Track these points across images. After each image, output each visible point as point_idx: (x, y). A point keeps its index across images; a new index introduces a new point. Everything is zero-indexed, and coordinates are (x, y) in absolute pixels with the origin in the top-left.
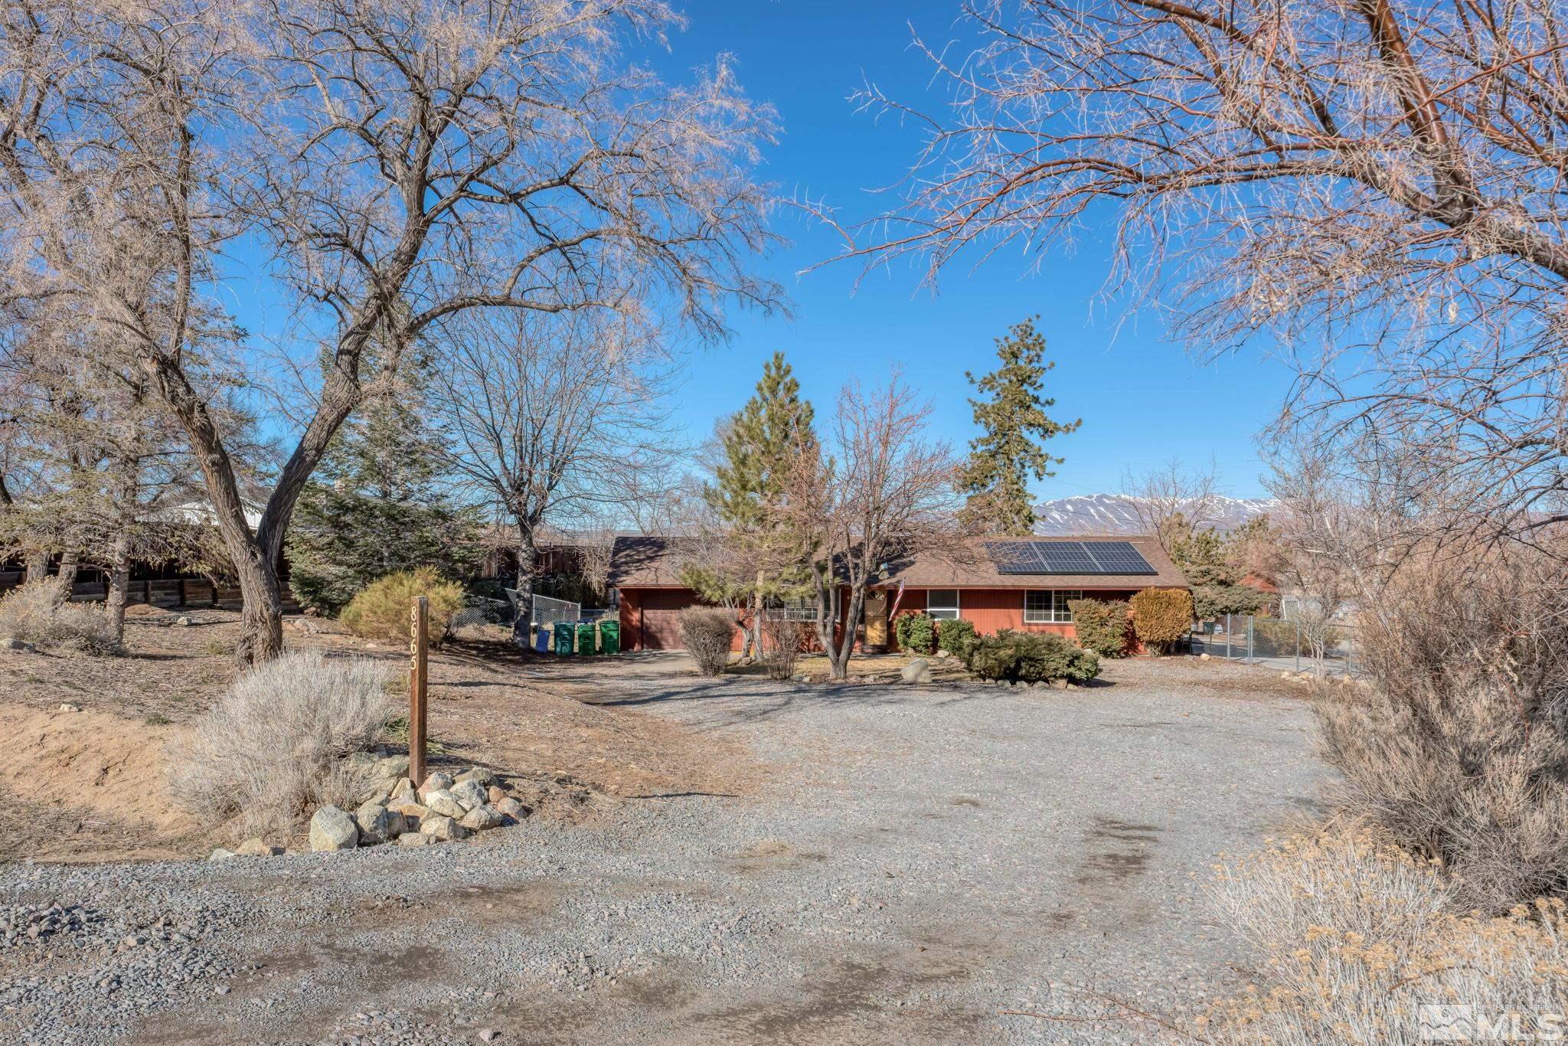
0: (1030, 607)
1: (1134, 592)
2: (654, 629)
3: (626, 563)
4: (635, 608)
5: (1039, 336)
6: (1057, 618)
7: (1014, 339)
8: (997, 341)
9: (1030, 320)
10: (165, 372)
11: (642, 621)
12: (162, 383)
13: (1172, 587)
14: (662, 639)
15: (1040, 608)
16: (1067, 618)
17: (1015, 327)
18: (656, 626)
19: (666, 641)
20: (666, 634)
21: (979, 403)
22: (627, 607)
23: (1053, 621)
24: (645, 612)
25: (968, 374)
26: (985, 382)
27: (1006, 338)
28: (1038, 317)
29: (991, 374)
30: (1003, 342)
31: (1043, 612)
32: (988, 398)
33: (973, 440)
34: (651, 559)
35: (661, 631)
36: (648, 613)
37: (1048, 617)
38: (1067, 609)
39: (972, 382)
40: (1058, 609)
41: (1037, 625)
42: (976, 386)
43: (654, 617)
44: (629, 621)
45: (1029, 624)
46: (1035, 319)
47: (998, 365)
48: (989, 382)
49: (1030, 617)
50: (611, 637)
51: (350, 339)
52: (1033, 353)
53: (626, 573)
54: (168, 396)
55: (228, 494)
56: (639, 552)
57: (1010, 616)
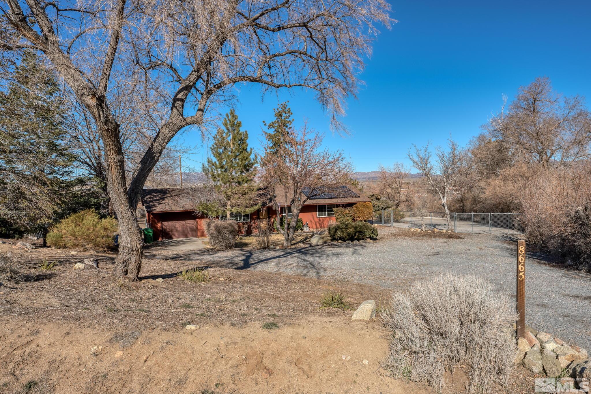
0: (319, 211)
1: (355, 204)
2: (168, 230)
3: (152, 201)
4: (159, 222)
5: (289, 109)
6: (328, 215)
7: (280, 110)
8: (274, 110)
9: (285, 103)
10: (101, 105)
11: (162, 227)
12: (99, 111)
13: (367, 202)
14: (172, 234)
15: (322, 211)
16: (331, 214)
17: (280, 105)
18: (169, 229)
19: (174, 235)
20: (174, 232)
21: (268, 133)
22: (154, 221)
23: (327, 216)
24: (163, 223)
25: (264, 122)
26: (270, 125)
27: (278, 109)
28: (288, 101)
29: (272, 122)
30: (276, 110)
31: (324, 213)
32: (272, 131)
33: (266, 147)
34: (163, 199)
35: (172, 231)
36: (165, 223)
37: (325, 215)
38: (332, 211)
39: (265, 125)
40: (328, 211)
41: (322, 218)
42: (267, 127)
43: (167, 225)
44: (156, 228)
45: (319, 218)
46: (287, 102)
47: (275, 119)
48: (271, 126)
49: (319, 215)
50: (150, 235)
51: (182, 93)
52: (287, 115)
53: (154, 206)
54: (103, 120)
55: (122, 179)
56: (155, 196)
57: (313, 216)
